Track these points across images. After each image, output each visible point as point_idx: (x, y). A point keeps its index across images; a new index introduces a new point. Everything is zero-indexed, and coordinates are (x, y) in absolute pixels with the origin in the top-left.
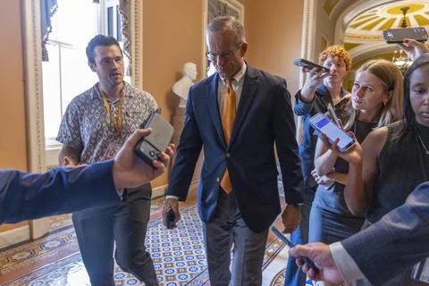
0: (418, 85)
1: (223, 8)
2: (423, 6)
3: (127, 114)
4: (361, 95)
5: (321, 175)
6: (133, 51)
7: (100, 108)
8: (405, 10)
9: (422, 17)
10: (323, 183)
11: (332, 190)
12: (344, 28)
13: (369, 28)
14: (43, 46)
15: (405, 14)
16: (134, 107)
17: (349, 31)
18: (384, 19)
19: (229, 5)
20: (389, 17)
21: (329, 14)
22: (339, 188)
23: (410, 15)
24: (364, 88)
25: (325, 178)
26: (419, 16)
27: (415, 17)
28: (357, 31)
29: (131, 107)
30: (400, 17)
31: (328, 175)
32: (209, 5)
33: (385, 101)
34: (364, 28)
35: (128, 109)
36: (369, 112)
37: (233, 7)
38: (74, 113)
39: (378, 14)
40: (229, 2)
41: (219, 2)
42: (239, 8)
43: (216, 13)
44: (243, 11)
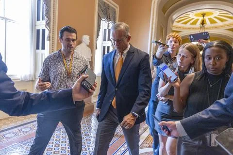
0: (208, 56)
1: (107, 6)
2: (213, 14)
4: (182, 60)
5: (161, 97)
6: (52, 26)
7: (60, 62)
8: (204, 15)
9: (212, 19)
10: (162, 100)
11: (167, 104)
12: (173, 22)
13: (186, 23)
15: (203, 17)
16: (78, 63)
17: (175, 24)
18: (193, 19)
19: (110, 5)
20: (196, 18)
21: (165, 14)
22: (170, 103)
23: (206, 18)
24: (183, 56)
25: (163, 98)
26: (211, 18)
27: (209, 19)
28: (180, 24)
30: (201, 18)
31: (165, 96)
32: (99, 4)
33: (192, 62)
34: (183, 23)
35: (75, 64)
36: (185, 67)
37: (112, 6)
38: (47, 63)
39: (190, 16)
40: (111, 3)
41: (105, 3)
42: (116, 7)
43: (103, 9)
44: (118, 9)
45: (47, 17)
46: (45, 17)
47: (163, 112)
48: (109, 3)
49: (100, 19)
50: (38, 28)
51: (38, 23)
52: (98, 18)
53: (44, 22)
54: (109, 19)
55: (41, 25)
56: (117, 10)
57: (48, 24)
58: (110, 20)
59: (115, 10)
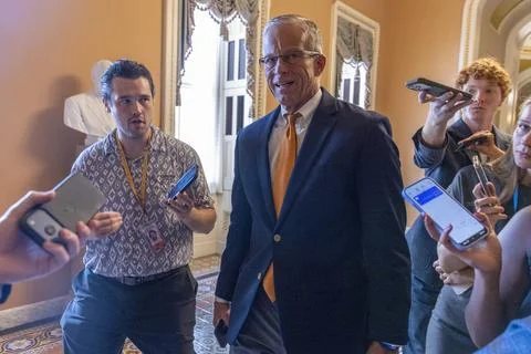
1: (353, 30)
3: (153, 178)
6: (257, 90)
7: (115, 168)
14: (178, 91)
16: (165, 166)
19: (361, 25)
21: (497, 28)
29: (161, 168)
32: (339, 29)
35: (155, 170)
37: (365, 27)
40: (362, 22)
41: (350, 24)
42: (374, 28)
43: (346, 38)
44: (378, 33)
45: (251, 73)
46: (247, 74)
47: (451, 323)
48: (357, 22)
49: (340, 60)
50: (228, 93)
51: (229, 84)
52: (337, 59)
53: (244, 82)
54: (359, 58)
55: (238, 87)
56: (376, 35)
57: (251, 87)
58: (361, 60)
59: (369, 34)
